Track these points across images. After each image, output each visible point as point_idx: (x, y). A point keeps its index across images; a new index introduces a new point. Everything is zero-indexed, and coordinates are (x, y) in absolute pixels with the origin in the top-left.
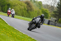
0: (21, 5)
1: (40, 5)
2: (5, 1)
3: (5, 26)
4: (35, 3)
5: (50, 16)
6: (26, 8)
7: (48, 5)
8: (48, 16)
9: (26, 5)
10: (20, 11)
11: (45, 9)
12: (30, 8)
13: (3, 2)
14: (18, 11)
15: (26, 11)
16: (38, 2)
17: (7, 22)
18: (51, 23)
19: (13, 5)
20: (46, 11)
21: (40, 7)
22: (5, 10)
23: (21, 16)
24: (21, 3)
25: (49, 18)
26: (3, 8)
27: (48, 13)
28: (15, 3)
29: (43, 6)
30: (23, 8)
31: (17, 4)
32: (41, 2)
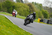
0: (24, 7)
1: (40, 7)
2: (11, 4)
3: (10, 25)
4: (36, 6)
5: (49, 16)
6: (28, 9)
7: (48, 7)
8: (47, 16)
9: (28, 7)
10: (23, 12)
11: (45, 11)
12: (32, 10)
13: (9, 5)
14: (22, 12)
15: (28, 12)
16: (39, 4)
17: (12, 22)
18: (50, 22)
19: (17, 7)
20: (45, 12)
21: (40, 8)
22: (10, 11)
23: (24, 16)
24: (25, 5)
25: (48, 18)
26: (9, 10)
27: (47, 14)
28: (19, 6)
29: (43, 8)
30: (26, 9)
31: (21, 6)
32: (41, 4)
